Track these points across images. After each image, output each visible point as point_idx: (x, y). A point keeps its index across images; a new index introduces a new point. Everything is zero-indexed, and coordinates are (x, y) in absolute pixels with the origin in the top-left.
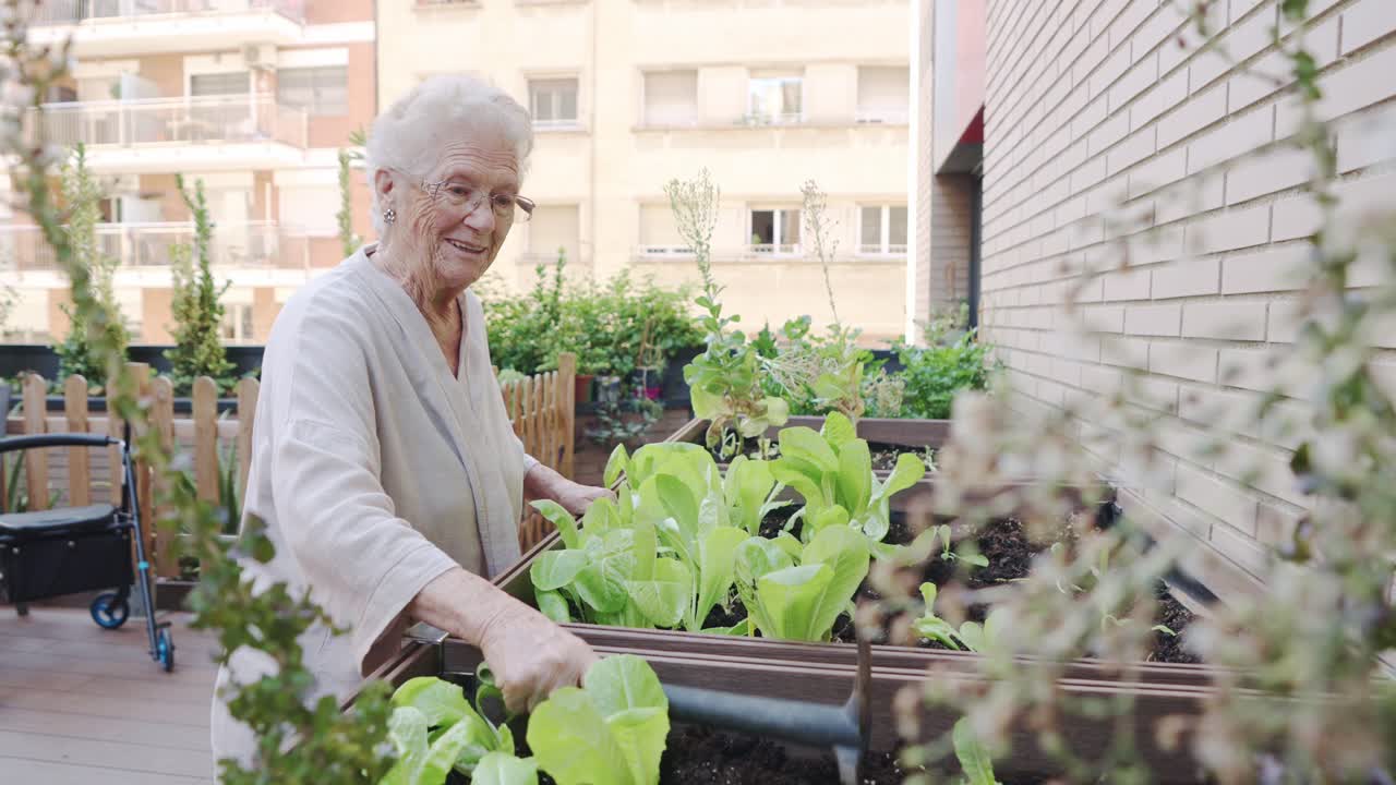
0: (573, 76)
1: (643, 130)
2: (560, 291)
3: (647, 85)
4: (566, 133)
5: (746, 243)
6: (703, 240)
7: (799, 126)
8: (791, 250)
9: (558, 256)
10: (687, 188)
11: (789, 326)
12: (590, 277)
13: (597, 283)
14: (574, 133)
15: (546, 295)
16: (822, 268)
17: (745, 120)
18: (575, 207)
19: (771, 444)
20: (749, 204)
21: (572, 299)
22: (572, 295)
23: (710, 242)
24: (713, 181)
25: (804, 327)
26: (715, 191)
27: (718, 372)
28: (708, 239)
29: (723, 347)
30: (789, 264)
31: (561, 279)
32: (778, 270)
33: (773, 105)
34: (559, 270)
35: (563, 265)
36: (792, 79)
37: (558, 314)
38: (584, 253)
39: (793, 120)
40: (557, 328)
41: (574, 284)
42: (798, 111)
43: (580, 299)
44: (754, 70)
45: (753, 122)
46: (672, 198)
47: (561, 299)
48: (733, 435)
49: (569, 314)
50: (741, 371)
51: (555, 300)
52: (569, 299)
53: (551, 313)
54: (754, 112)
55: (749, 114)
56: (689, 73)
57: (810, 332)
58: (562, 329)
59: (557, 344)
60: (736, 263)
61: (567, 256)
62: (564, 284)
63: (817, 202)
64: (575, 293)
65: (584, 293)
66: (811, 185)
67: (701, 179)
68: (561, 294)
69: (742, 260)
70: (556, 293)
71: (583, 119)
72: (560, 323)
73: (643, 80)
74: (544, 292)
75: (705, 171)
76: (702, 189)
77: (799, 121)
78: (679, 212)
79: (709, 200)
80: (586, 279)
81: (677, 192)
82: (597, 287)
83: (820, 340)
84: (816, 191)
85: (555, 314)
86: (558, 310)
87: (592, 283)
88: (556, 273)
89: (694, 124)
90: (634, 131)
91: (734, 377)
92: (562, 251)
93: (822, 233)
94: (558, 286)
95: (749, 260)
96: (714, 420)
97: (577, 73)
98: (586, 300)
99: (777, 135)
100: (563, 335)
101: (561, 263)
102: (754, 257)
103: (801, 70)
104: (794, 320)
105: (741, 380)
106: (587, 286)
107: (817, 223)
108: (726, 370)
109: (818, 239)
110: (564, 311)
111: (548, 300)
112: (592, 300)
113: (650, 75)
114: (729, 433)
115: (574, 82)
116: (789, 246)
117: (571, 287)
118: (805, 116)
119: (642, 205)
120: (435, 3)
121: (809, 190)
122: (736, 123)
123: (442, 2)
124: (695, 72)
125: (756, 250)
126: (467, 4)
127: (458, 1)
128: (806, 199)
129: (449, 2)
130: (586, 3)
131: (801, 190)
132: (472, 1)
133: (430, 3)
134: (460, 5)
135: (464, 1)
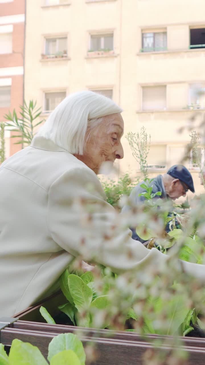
0: (111, 89)
1: (142, 112)
3: (143, 93)
5: (189, 163)
6: (143, 159)
10: (136, 136)
17: (188, 107)
23: (147, 160)
28: (145, 158)
45: (191, 108)
46: (129, 140)
56: (163, 87)
67: (142, 132)
73: (142, 89)
76: (142, 136)
78: (132, 146)
79: (146, 141)
81: (131, 138)
82: (114, 182)
89: (165, 109)
90: (138, 113)
96: (151, 240)
97: (112, 87)
98: (109, 188)
106: (109, 182)
112: (112, 188)
113: (145, 88)
115: (111, 91)
120: (50, 58)
121: (193, 135)
122: (184, 108)
123: (53, 58)
124: (165, 86)
125: (194, 166)
126: (64, 58)
127: (60, 57)
128: (192, 139)
129: (56, 57)
130: (116, 57)
131: (190, 136)
132: (66, 57)
133: (47, 58)
134: (61, 59)
135: (62, 57)
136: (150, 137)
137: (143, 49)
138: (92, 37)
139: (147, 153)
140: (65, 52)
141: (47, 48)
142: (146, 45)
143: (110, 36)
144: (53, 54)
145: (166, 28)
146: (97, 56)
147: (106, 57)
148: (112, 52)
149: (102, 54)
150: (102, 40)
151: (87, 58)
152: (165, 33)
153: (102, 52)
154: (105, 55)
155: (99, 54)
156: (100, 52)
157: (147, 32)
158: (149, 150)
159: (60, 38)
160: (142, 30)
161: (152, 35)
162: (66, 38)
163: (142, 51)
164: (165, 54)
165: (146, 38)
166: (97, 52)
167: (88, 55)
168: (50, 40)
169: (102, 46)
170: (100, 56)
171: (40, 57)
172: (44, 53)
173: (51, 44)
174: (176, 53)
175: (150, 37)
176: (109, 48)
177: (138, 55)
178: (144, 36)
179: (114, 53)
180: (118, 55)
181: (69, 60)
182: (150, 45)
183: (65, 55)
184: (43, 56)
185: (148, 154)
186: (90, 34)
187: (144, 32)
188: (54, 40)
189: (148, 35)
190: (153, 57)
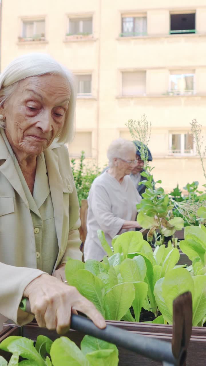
0: (90, 74)
1: (122, 97)
2: (82, 171)
3: (123, 78)
4: (85, 99)
5: (169, 149)
7: (192, 96)
8: (189, 152)
9: (81, 154)
10: (137, 123)
11: (188, 186)
12: (96, 165)
13: (99, 167)
14: (89, 99)
15: (76, 173)
16: (200, 160)
17: (168, 93)
18: (90, 133)
19: (178, 240)
20: (170, 131)
21: (88, 175)
22: (87, 173)
24: (147, 120)
25: (195, 187)
26: (149, 124)
27: (152, 207)
29: (154, 195)
30: (189, 158)
31: (82, 165)
32: (183, 161)
33: (181, 86)
34: (81, 161)
35: (83, 159)
36: (189, 75)
37: (81, 181)
38: (94, 153)
39: (190, 93)
40: (81, 188)
41: (88, 168)
42: (192, 89)
43: (91, 175)
44: (172, 71)
45: (171, 94)
46: (129, 128)
47: (82, 174)
48: (160, 236)
49: (86, 181)
50: (162, 206)
51: (80, 175)
52: (86, 175)
53: (78, 181)
54: (172, 90)
55: (170, 91)
56: (143, 72)
57: (198, 189)
58: (83, 188)
59: (80, 195)
60: (165, 158)
61: (86, 155)
62: (84, 168)
63: (197, 129)
64: (89, 172)
65: (93, 172)
66: (194, 121)
67: (143, 119)
68: (82, 172)
69: (167, 157)
70: (80, 172)
71: (94, 93)
72: (82, 186)
73: (121, 75)
74: (75, 171)
75: (144, 115)
76: (143, 124)
77: (192, 93)
78: (133, 134)
79: (147, 128)
80: (94, 165)
81: (132, 125)
82: (99, 169)
83: (201, 192)
84: (197, 124)
85: (79, 181)
86: (81, 179)
87: (97, 167)
88: (80, 162)
89: (145, 95)
90: (117, 98)
91: (159, 208)
92: (83, 153)
93: (199, 143)
94: (81, 169)
95: (170, 157)
96: (151, 228)
97: (91, 72)
98: (94, 175)
99: (183, 100)
100: (83, 191)
101: (82, 158)
102: (172, 155)
103: (194, 71)
104: (191, 183)
105: (162, 210)
106: (94, 169)
107: (198, 138)
108: (155, 206)
109: (198, 145)
110: (84, 180)
111: (76, 175)
113: (125, 74)
114: (158, 235)
115: (90, 76)
116: (188, 150)
117: (87, 169)
118: (195, 91)
119: (121, 132)
120: (27, 41)
121: (193, 123)
122: (164, 94)
123: (30, 41)
124: (145, 72)
125: (174, 152)
126: (42, 42)
127: (37, 40)
128: (192, 127)
129: (34, 40)
130: (95, 41)
131: (191, 124)
132: (44, 40)
133: (25, 41)
134: (38, 42)
135: (40, 40)
136: (151, 124)
137: (123, 34)
138: (71, 20)
139: (147, 141)
140: (43, 36)
141: (24, 31)
142: (125, 30)
143: (89, 20)
144: (30, 37)
145: (146, 13)
146: (76, 40)
147: (85, 41)
148: (91, 36)
149: (81, 38)
150: (81, 24)
151: (66, 42)
152: (145, 18)
153: (81, 36)
154: (83, 39)
155: (77, 38)
156: (79, 36)
157: (126, 16)
158: (150, 137)
159: (37, 21)
160: (122, 15)
161: (132, 20)
162: (43, 21)
163: (122, 36)
164: (145, 39)
165: (126, 22)
166: (76, 36)
167: (66, 39)
168: (27, 23)
169: (81, 30)
170: (79, 40)
171: (17, 40)
172: (21, 35)
173: (28, 27)
174: (156, 38)
175: (129, 22)
176: (88, 31)
177: (118, 39)
178: (124, 20)
179: (93, 37)
180: (97, 39)
181: (47, 43)
182: (130, 30)
183: (43, 38)
184: (20, 39)
185: (149, 141)
186: (68, 17)
187: (123, 16)
188: (31, 23)
189: (127, 20)
190: (133, 42)
